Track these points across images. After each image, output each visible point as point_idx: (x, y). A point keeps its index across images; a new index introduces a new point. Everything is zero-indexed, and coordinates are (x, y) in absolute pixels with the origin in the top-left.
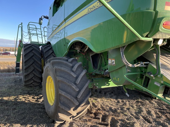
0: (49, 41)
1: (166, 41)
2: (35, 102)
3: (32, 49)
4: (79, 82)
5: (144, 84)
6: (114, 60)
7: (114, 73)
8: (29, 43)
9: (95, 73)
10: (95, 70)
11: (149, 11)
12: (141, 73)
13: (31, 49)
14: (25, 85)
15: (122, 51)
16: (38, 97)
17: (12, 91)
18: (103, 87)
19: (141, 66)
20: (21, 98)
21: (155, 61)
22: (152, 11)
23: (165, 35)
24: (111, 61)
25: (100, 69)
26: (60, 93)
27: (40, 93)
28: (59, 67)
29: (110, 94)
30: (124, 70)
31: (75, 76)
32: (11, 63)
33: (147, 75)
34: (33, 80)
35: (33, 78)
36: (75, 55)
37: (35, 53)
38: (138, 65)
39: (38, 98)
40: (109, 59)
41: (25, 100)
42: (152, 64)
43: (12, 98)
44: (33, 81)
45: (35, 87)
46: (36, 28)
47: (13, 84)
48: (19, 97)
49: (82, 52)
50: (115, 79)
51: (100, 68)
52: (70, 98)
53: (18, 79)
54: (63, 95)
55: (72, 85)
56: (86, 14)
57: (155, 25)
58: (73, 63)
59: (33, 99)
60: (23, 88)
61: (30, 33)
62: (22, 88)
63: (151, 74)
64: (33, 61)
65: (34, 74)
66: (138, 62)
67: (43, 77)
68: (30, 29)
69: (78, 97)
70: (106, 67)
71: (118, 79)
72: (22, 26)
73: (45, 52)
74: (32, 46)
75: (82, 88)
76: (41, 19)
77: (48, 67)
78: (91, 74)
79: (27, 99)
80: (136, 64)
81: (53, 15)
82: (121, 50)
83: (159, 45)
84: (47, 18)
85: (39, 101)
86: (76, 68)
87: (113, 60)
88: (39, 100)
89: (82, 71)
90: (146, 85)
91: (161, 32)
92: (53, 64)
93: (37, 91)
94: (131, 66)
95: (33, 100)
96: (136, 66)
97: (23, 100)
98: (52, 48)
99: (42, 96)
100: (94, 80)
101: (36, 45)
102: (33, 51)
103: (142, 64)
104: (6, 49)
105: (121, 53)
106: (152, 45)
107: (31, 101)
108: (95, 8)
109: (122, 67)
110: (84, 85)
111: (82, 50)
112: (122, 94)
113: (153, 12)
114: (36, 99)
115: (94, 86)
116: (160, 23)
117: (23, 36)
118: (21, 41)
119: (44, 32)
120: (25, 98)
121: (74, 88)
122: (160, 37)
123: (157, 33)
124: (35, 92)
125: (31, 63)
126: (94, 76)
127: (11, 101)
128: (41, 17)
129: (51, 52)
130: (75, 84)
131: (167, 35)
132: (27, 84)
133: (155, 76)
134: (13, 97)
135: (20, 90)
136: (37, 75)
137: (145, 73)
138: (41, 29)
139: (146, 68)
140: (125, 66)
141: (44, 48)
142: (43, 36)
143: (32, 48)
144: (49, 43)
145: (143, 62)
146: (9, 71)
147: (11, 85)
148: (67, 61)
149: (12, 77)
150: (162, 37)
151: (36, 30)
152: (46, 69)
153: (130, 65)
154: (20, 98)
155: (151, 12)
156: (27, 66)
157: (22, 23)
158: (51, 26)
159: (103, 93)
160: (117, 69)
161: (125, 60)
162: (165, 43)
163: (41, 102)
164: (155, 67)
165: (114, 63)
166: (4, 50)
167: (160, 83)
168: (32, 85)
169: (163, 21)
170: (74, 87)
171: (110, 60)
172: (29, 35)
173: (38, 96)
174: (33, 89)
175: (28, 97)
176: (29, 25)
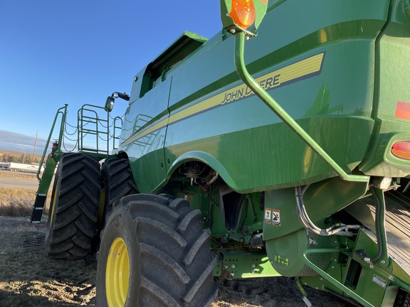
0: (123, 149)
1: (399, 181)
2: (73, 302)
3: (83, 165)
4: (193, 261)
5: (348, 278)
6: (278, 214)
7: (277, 243)
8: (76, 151)
9: (228, 238)
10: (229, 232)
11: (362, 117)
12: (342, 250)
13: (80, 166)
14: (50, 254)
15: (299, 196)
16: (81, 289)
17: (16, 267)
18: (245, 276)
19: (342, 233)
20: (38, 288)
21: (374, 224)
22: (368, 118)
23: (396, 170)
24: (271, 215)
25: (240, 230)
26: (144, 286)
27: (86, 277)
28: (148, 220)
29: (260, 294)
30: (302, 239)
31: (183, 244)
32: (20, 193)
33: (355, 257)
34: (73, 243)
35: (75, 237)
36: (182, 189)
37: (88, 176)
38: (335, 232)
39: (79, 292)
40: (265, 208)
41: (49, 294)
42: (368, 232)
43: (15, 286)
44: (72, 245)
45: (75, 260)
46: (97, 119)
47: (21, 249)
48: (33, 285)
49: (201, 184)
50: (278, 259)
51: (242, 227)
52: (166, 301)
53: (35, 236)
54: (149, 292)
55: (175, 267)
56: (220, 105)
57: (375, 149)
58: (181, 211)
59: (67, 294)
60: (45, 260)
61: (82, 129)
62: (42, 262)
63: (365, 256)
64: (80, 195)
65: (78, 228)
66: (334, 223)
67: (103, 237)
68: (84, 119)
69: (186, 299)
70: (256, 227)
71: (287, 260)
72: (66, 110)
73: (111, 174)
74: (83, 158)
75: (197, 277)
76: (111, 99)
77: (120, 215)
78: (219, 240)
79: (53, 292)
80: (330, 229)
81: (142, 95)
82: (297, 194)
83: (382, 190)
84: (126, 98)
85: (82, 301)
86: (187, 223)
87: (275, 213)
88: (82, 296)
89: (201, 232)
90: (353, 281)
91: (388, 164)
92: (134, 210)
93: (80, 272)
94: (318, 233)
95: (67, 297)
96: (330, 233)
97: (44, 293)
98: (129, 167)
99: (90, 288)
100: (226, 257)
101: (93, 157)
102: (84, 172)
103: (344, 230)
104: (11, 155)
105: (297, 200)
106: (367, 188)
107: (63, 298)
108: (241, 95)
109: (296, 232)
110: (204, 269)
111: (202, 180)
112: (290, 297)
113: (370, 121)
114: (75, 294)
115: (224, 271)
116: (386, 144)
117: (65, 133)
118: (57, 146)
119: (115, 127)
120: (49, 288)
121: (179, 274)
122: (384, 173)
123: (379, 166)
124: (74, 275)
125: (75, 199)
126: (225, 245)
127: (13, 294)
128: (113, 95)
129: (126, 175)
130: (183, 264)
131: (401, 171)
132: (57, 251)
133: (375, 261)
134: (18, 283)
135: (37, 266)
136: (84, 231)
137: (351, 250)
138: (108, 121)
139: (353, 239)
140: (304, 229)
141: (110, 165)
142: (110, 137)
143: (83, 163)
144: (123, 155)
145: (347, 224)
146: (11, 212)
147: (15, 250)
148: (167, 204)
149: (21, 229)
150: (390, 174)
151: (97, 123)
152: (113, 220)
153: (318, 231)
154: (36, 287)
155: (366, 121)
156: (64, 206)
157: (67, 105)
158: (132, 117)
159: (244, 289)
160: (285, 234)
161: (305, 218)
162: (396, 186)
163: (88, 303)
164: (374, 239)
165: (278, 221)
166: (6, 158)
167: (385, 278)
168: (68, 255)
169: (392, 142)
170: (179, 272)
171: (270, 212)
172: (79, 132)
173: (80, 285)
174: (70, 266)
175: (55, 287)
176: (82, 109)
